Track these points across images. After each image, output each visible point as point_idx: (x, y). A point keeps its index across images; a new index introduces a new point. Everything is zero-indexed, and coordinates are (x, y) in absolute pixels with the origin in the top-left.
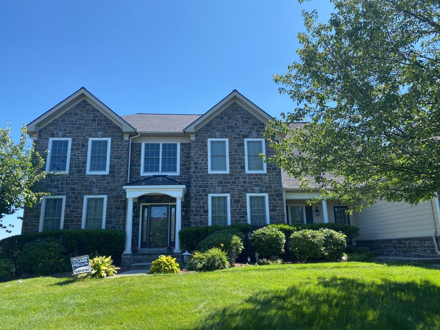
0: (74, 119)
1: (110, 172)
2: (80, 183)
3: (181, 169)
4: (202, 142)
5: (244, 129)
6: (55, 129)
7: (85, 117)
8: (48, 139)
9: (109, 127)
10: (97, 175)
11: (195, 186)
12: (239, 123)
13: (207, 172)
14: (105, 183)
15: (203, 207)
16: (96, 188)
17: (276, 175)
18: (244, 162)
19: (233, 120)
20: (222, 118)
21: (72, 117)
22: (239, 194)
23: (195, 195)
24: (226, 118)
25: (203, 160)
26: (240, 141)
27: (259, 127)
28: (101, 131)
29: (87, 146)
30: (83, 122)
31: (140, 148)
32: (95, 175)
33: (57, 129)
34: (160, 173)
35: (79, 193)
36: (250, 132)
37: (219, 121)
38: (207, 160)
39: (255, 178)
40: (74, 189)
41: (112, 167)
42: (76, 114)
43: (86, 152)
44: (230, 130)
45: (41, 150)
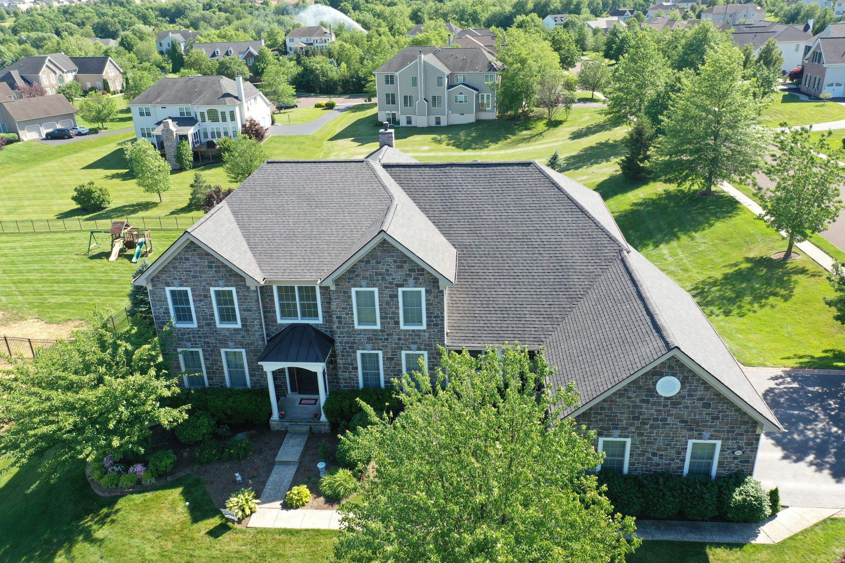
0: (187, 265)
1: (243, 325)
2: (213, 336)
3: (323, 317)
4: (345, 292)
5: (398, 276)
6: (168, 277)
7: (199, 262)
8: (165, 289)
9: (230, 276)
10: (229, 329)
11: (341, 343)
12: (391, 268)
13: (354, 327)
14: (239, 337)
15: (352, 364)
16: (231, 342)
17: (438, 332)
18: (399, 317)
19: (384, 265)
20: (368, 262)
21: (183, 263)
22: (392, 352)
23: (342, 352)
24: (373, 262)
25: (348, 314)
26: (393, 291)
27: (418, 274)
28: (222, 279)
29: (210, 297)
30: (197, 269)
31: (272, 292)
32: (228, 329)
33: (170, 277)
34: (299, 321)
35: (214, 347)
36: (405, 280)
37: (365, 267)
38: (352, 314)
39: (411, 335)
40: (208, 343)
41: (243, 320)
42: (187, 259)
43: (211, 303)
44: (380, 277)
45: (160, 301)
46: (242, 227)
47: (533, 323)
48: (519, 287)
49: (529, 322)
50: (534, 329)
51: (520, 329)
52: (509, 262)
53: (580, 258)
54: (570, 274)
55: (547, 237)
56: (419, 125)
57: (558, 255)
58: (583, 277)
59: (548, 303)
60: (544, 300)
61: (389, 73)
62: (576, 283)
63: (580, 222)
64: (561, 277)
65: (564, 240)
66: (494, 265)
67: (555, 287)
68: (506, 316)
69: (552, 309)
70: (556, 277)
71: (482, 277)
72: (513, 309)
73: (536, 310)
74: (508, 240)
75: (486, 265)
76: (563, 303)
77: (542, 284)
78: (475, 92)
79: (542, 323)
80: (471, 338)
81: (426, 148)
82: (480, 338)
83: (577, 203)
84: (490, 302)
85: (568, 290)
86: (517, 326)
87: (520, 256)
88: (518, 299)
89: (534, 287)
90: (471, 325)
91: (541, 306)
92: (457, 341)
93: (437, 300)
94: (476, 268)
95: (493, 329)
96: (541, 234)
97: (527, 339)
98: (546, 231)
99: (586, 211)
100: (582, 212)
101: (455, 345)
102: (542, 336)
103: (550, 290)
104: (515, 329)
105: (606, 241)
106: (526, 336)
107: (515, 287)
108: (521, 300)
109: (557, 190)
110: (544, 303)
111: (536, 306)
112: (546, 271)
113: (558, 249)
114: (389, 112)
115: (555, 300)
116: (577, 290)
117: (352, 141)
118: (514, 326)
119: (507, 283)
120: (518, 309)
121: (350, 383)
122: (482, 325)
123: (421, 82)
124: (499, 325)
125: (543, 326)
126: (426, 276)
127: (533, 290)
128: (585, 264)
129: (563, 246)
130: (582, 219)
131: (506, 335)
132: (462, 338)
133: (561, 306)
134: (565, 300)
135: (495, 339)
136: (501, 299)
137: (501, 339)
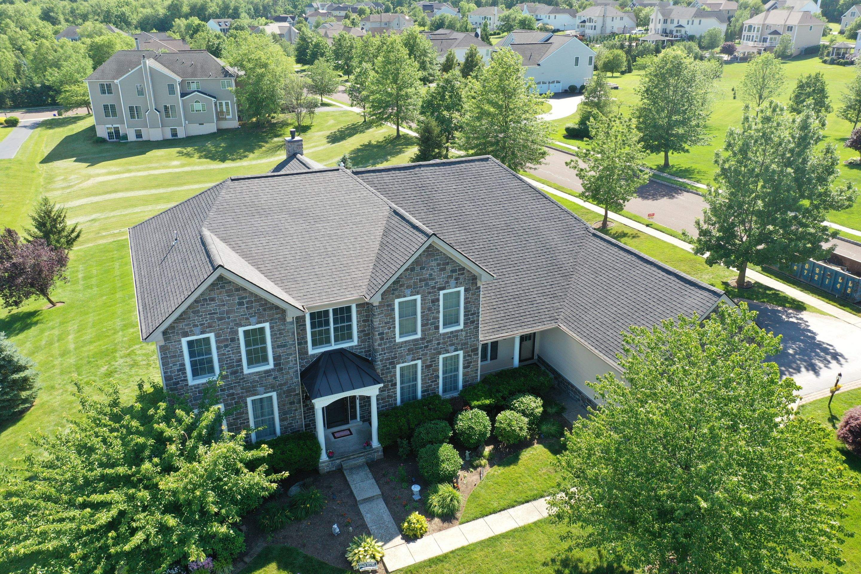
0: (212, 307)
1: (275, 365)
2: (239, 385)
3: (359, 337)
4: (389, 305)
5: (440, 280)
6: (186, 325)
7: (227, 301)
8: (180, 341)
9: (265, 310)
10: (259, 372)
11: (381, 361)
12: (434, 272)
13: (395, 341)
14: (271, 380)
15: (392, 381)
16: (260, 387)
17: (474, 328)
18: (439, 321)
19: (428, 269)
20: (413, 270)
21: (208, 304)
22: (432, 358)
23: (382, 370)
24: (418, 269)
25: (390, 328)
26: (435, 295)
27: (458, 274)
28: (254, 316)
29: (238, 339)
30: (226, 308)
31: (305, 321)
32: (257, 373)
33: (189, 325)
34: (334, 347)
35: (239, 398)
36: (447, 282)
37: (409, 275)
38: (395, 327)
39: (450, 337)
40: (233, 394)
41: (276, 358)
42: (212, 299)
43: (238, 347)
44: (423, 284)
45: (174, 356)
47: (543, 304)
48: (520, 273)
49: (540, 304)
50: (546, 310)
51: (535, 312)
52: (504, 252)
53: (559, 239)
54: (557, 254)
55: (527, 224)
56: (153, 139)
57: (541, 239)
58: (567, 256)
59: (549, 284)
60: (544, 282)
61: (105, 82)
62: (564, 262)
63: (547, 207)
64: (550, 259)
65: (541, 225)
67: (549, 268)
68: (519, 302)
69: (555, 289)
70: (547, 260)
72: (523, 295)
73: (542, 292)
74: (496, 232)
75: (486, 258)
76: (561, 281)
77: (538, 267)
78: (213, 99)
79: (551, 302)
80: (499, 329)
82: (506, 328)
84: (502, 292)
85: (560, 269)
86: (532, 309)
87: (511, 245)
88: (524, 285)
89: (532, 271)
90: (494, 317)
91: (545, 288)
92: (487, 335)
93: (475, 297)
95: (513, 316)
96: (520, 223)
97: (544, 320)
98: (523, 219)
101: (487, 338)
102: (555, 314)
103: (545, 272)
104: (532, 312)
105: (573, 221)
106: (543, 317)
107: (517, 274)
108: (527, 285)
110: (546, 284)
111: (540, 289)
112: (537, 255)
113: (539, 234)
114: (110, 126)
115: (553, 280)
116: (567, 268)
118: (529, 310)
119: (510, 272)
120: (527, 294)
121: (388, 401)
122: (503, 315)
123: (149, 90)
124: (517, 312)
125: (553, 305)
126: (466, 274)
127: (532, 275)
128: (565, 244)
129: (542, 231)
130: (548, 204)
131: (526, 320)
132: (491, 331)
133: (560, 285)
134: (561, 278)
135: (518, 325)
136: (510, 288)
137: (523, 324)
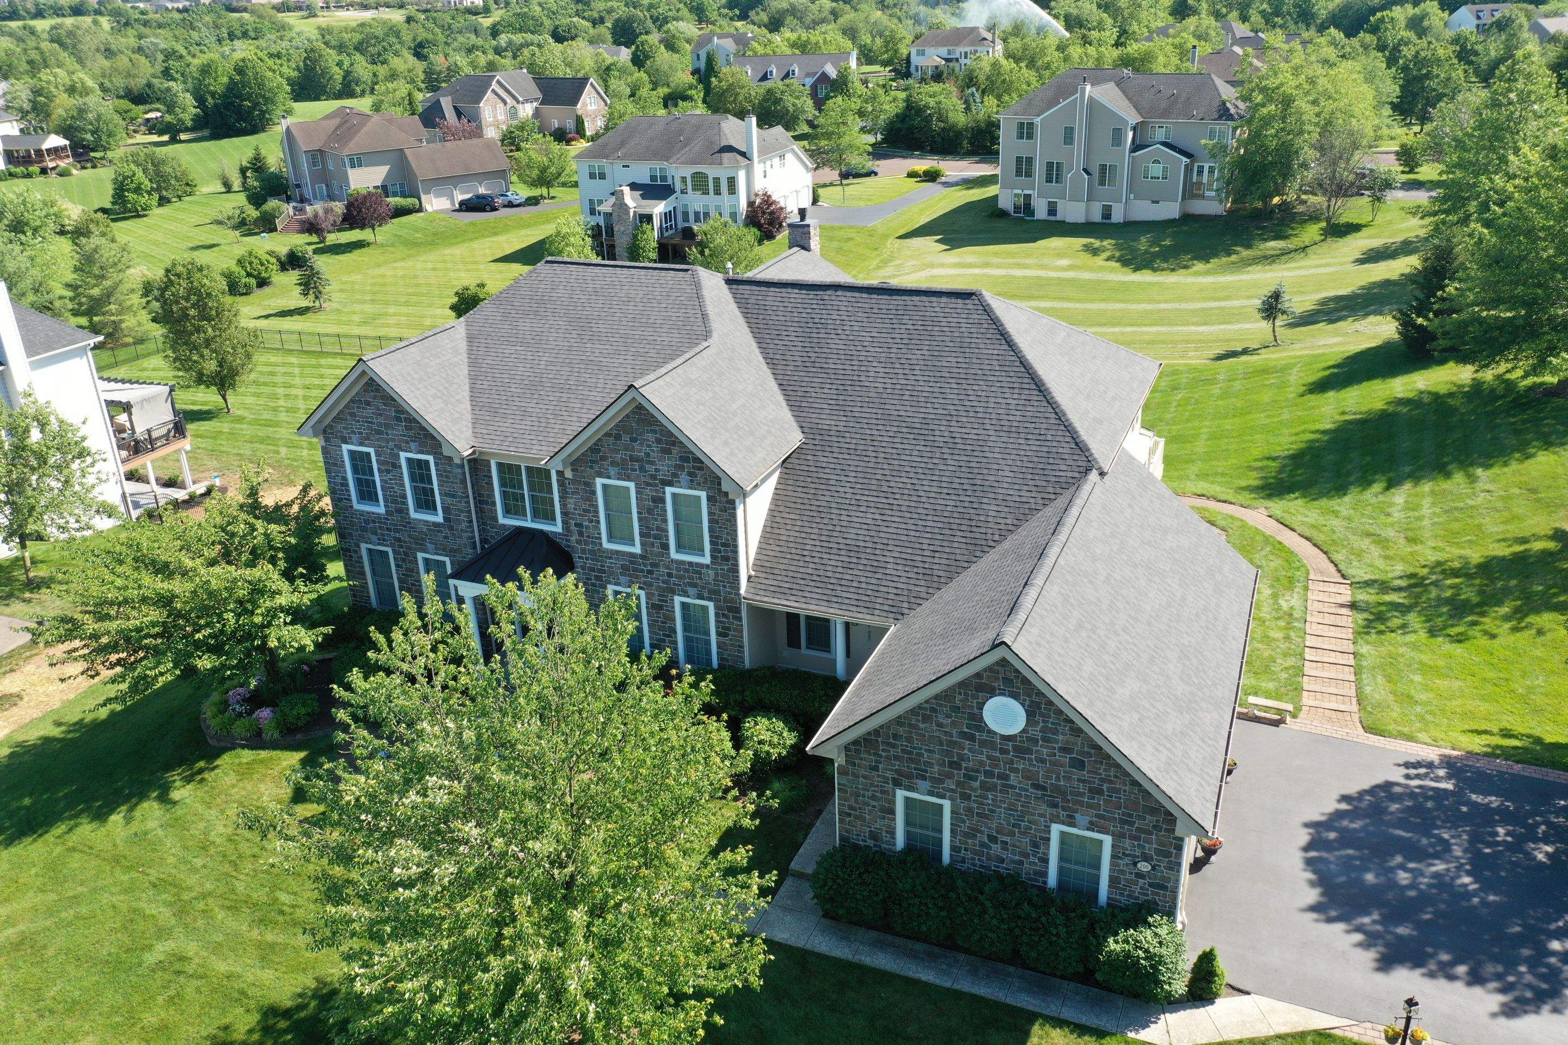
0: (368, 413)
1: (445, 519)
2: (406, 531)
3: (562, 522)
4: (586, 484)
5: (664, 467)
6: (344, 428)
7: (382, 410)
8: (341, 447)
9: (425, 436)
10: (427, 521)
11: (583, 568)
12: (653, 451)
13: (601, 544)
16: (431, 543)
17: (729, 571)
18: (667, 536)
19: (641, 444)
20: (618, 437)
21: (364, 409)
22: (661, 595)
24: (626, 438)
25: (592, 521)
26: (657, 491)
27: (692, 468)
28: (415, 441)
29: (400, 467)
30: (382, 420)
31: (490, 471)
32: (425, 521)
33: (347, 428)
34: (529, 523)
35: (408, 548)
36: (675, 475)
37: (613, 444)
38: (598, 522)
39: (687, 571)
40: (399, 540)
41: (446, 510)
43: (401, 477)
44: (637, 465)
45: (337, 466)
46: (473, 362)
47: (896, 579)
48: (889, 512)
49: (889, 578)
50: (894, 591)
51: (870, 587)
52: (886, 466)
53: (1012, 474)
54: (985, 500)
55: (964, 430)
56: (1070, 219)
57: (973, 465)
58: (1007, 510)
59: (932, 548)
60: (927, 541)
61: (1025, 119)
62: (990, 519)
63: (1030, 408)
64: (967, 504)
65: (992, 438)
66: (859, 469)
67: (952, 520)
68: (854, 560)
69: (936, 561)
70: (958, 504)
71: (833, 488)
72: (868, 551)
73: (908, 557)
74: (895, 429)
75: (846, 468)
76: (958, 551)
77: (932, 512)
78: (1184, 159)
79: (912, 582)
80: (787, 591)
81: (1064, 262)
82: (800, 593)
83: (1035, 373)
84: (835, 534)
85: (974, 529)
86: (868, 580)
87: (908, 458)
88: (882, 535)
89: (915, 516)
90: (794, 568)
91: (918, 552)
92: (762, 593)
93: (725, 516)
94: (827, 471)
95: (827, 580)
96: (954, 423)
97: (878, 606)
98: (964, 419)
99: (1047, 389)
100: (1040, 391)
101: (758, 598)
102: (905, 605)
103: (940, 525)
104: (863, 585)
105: (1066, 449)
106: (879, 600)
107: (884, 512)
108: (887, 536)
109: (1006, 347)
110: (925, 547)
111: (910, 551)
112: (945, 491)
113: (976, 454)
114: (1019, 191)
115: (945, 544)
116: (990, 531)
117: (937, 241)
118: (863, 579)
119: (872, 505)
120: (877, 552)
122: (810, 571)
123: (1079, 139)
124: (837, 575)
125: (912, 587)
126: (705, 471)
127: (912, 521)
128: (1017, 487)
129: (986, 449)
130: (1036, 404)
131: (845, 595)
132: (772, 589)
133: (952, 557)
134: (964, 546)
135: (825, 598)
136: (854, 531)
137: (835, 599)
